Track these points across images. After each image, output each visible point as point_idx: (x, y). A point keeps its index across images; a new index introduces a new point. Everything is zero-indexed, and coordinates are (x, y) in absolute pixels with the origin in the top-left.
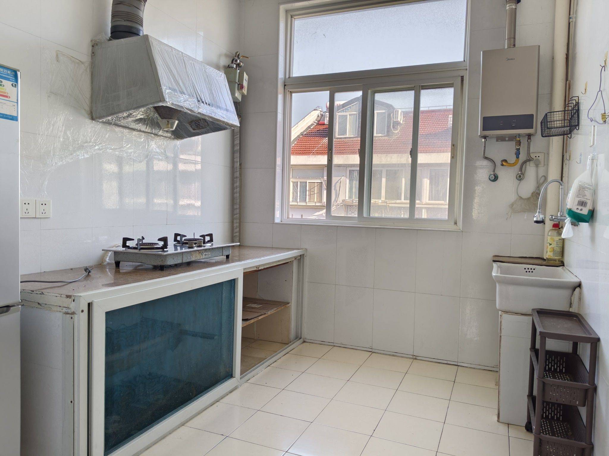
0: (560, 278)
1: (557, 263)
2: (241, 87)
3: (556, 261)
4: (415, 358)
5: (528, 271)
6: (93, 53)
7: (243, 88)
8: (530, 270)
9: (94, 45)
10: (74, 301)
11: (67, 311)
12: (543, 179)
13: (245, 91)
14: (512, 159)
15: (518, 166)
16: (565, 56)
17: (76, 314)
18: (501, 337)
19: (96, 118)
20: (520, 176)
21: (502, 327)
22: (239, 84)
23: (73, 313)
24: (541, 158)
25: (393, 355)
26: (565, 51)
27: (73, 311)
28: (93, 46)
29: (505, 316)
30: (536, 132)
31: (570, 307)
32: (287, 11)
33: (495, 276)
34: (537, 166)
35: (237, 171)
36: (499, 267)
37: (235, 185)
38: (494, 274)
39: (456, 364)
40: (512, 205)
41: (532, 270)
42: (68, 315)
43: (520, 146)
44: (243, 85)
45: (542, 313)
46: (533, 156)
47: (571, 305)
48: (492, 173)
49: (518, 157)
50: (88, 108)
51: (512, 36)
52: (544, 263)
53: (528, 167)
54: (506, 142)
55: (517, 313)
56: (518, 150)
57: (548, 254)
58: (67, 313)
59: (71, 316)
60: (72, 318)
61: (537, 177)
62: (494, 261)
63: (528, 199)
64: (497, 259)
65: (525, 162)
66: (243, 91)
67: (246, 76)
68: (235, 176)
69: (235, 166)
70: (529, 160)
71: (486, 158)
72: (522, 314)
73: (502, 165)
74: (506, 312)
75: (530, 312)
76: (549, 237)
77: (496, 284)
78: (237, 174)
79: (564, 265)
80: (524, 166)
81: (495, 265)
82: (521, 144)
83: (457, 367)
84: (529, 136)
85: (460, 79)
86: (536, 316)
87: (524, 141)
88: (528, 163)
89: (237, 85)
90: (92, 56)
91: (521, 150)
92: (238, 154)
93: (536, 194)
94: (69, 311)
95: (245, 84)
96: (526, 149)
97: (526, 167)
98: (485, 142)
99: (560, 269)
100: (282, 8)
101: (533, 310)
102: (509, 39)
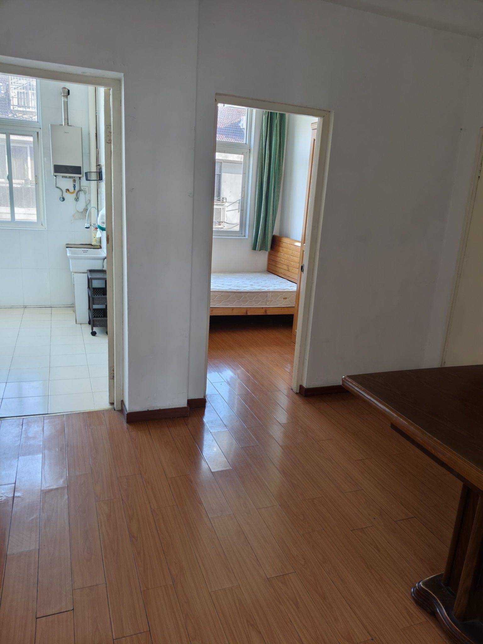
0: (100, 255)
1: (98, 247)
3: (97, 246)
4: (25, 307)
5: (84, 252)
8: (86, 252)
12: (89, 201)
14: (72, 189)
15: (75, 194)
16: (95, 135)
18: (74, 284)
20: (77, 200)
21: (74, 280)
24: (87, 189)
25: (11, 308)
26: (95, 132)
29: (75, 274)
30: (83, 176)
31: (103, 268)
33: (69, 256)
34: (85, 194)
36: (70, 251)
38: (68, 255)
39: (50, 306)
40: (74, 216)
41: (87, 251)
45: (91, 271)
46: (82, 188)
47: (103, 267)
48: (61, 197)
49: (75, 189)
51: (66, 118)
52: (93, 247)
53: (80, 194)
54: (68, 178)
55: (80, 273)
57: (94, 243)
61: (86, 200)
62: (67, 247)
63: (82, 212)
64: (68, 246)
65: (79, 191)
70: (80, 190)
71: (57, 187)
72: (83, 273)
73: (66, 192)
74: (76, 273)
75: (86, 272)
76: (93, 234)
77: (69, 260)
79: (101, 248)
80: (78, 193)
81: (67, 249)
82: (76, 182)
83: (51, 308)
84: (80, 178)
85: (36, 133)
86: (89, 273)
87: (77, 180)
88: (80, 192)
91: (76, 185)
93: (86, 210)
96: (79, 184)
97: (79, 194)
98: (56, 179)
99: (99, 250)
101: (87, 270)
102: (65, 119)
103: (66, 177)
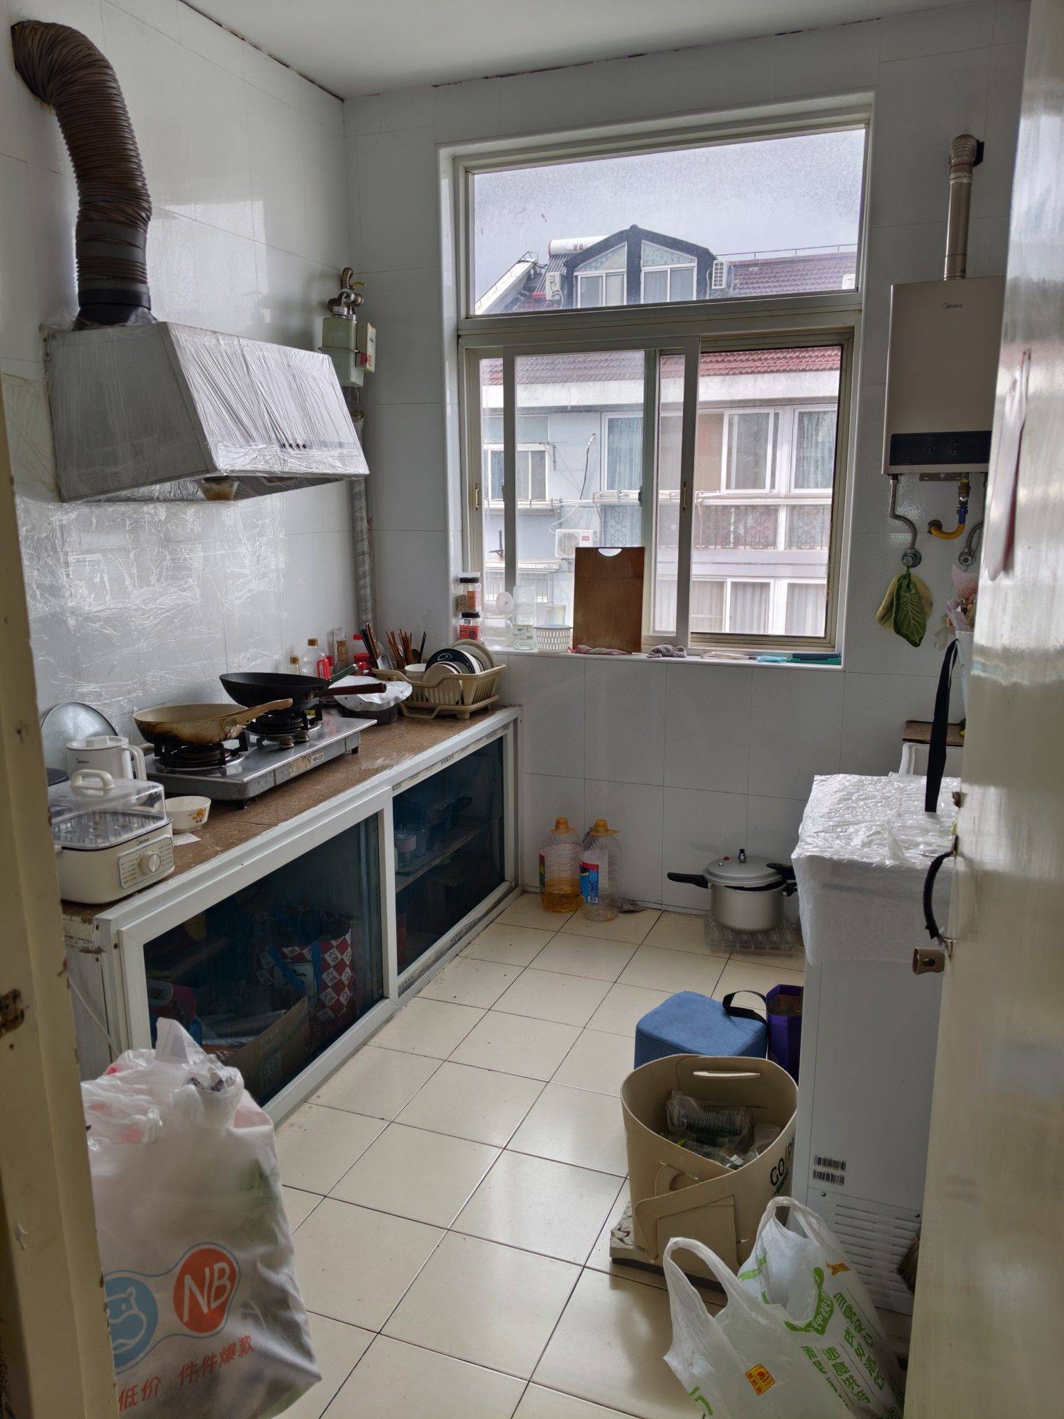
2: (362, 359)
6: (47, 355)
7: (366, 361)
9: (49, 336)
10: (97, 928)
11: (86, 945)
13: (371, 366)
14: (951, 522)
15: (961, 539)
17: (104, 951)
19: (69, 498)
20: (966, 560)
22: (356, 353)
23: (99, 951)
27: (98, 946)
28: (45, 340)
32: (455, 159)
35: (362, 540)
36: (912, 751)
37: (361, 570)
42: (90, 955)
43: (968, 496)
44: (366, 354)
48: (909, 549)
49: (962, 521)
50: (49, 479)
51: (960, 251)
54: (940, 482)
56: (964, 505)
58: (87, 951)
59: (95, 956)
60: (97, 960)
62: (905, 739)
65: (976, 528)
66: (368, 366)
67: (371, 331)
68: (360, 550)
69: (358, 529)
71: (897, 517)
73: (930, 533)
78: (365, 546)
80: (974, 537)
81: (904, 747)
82: (971, 494)
84: (986, 475)
85: (845, 333)
87: (976, 487)
89: (352, 357)
90: (45, 362)
91: (969, 507)
92: (363, 500)
94: (91, 947)
95: (371, 350)
96: (980, 501)
97: (978, 538)
98: (895, 486)
100: (444, 153)
102: (952, 256)
103: (934, 477)
